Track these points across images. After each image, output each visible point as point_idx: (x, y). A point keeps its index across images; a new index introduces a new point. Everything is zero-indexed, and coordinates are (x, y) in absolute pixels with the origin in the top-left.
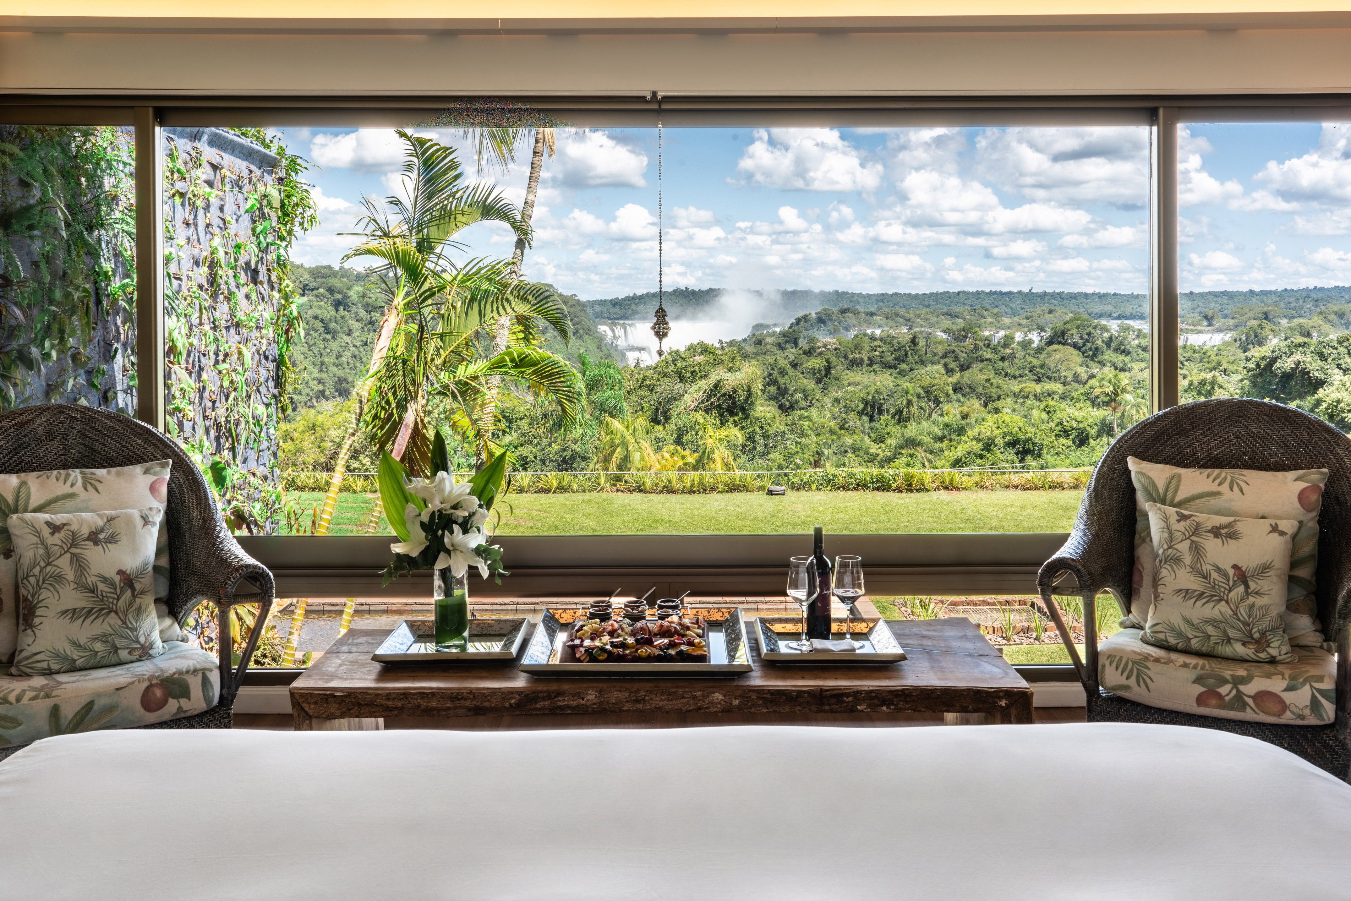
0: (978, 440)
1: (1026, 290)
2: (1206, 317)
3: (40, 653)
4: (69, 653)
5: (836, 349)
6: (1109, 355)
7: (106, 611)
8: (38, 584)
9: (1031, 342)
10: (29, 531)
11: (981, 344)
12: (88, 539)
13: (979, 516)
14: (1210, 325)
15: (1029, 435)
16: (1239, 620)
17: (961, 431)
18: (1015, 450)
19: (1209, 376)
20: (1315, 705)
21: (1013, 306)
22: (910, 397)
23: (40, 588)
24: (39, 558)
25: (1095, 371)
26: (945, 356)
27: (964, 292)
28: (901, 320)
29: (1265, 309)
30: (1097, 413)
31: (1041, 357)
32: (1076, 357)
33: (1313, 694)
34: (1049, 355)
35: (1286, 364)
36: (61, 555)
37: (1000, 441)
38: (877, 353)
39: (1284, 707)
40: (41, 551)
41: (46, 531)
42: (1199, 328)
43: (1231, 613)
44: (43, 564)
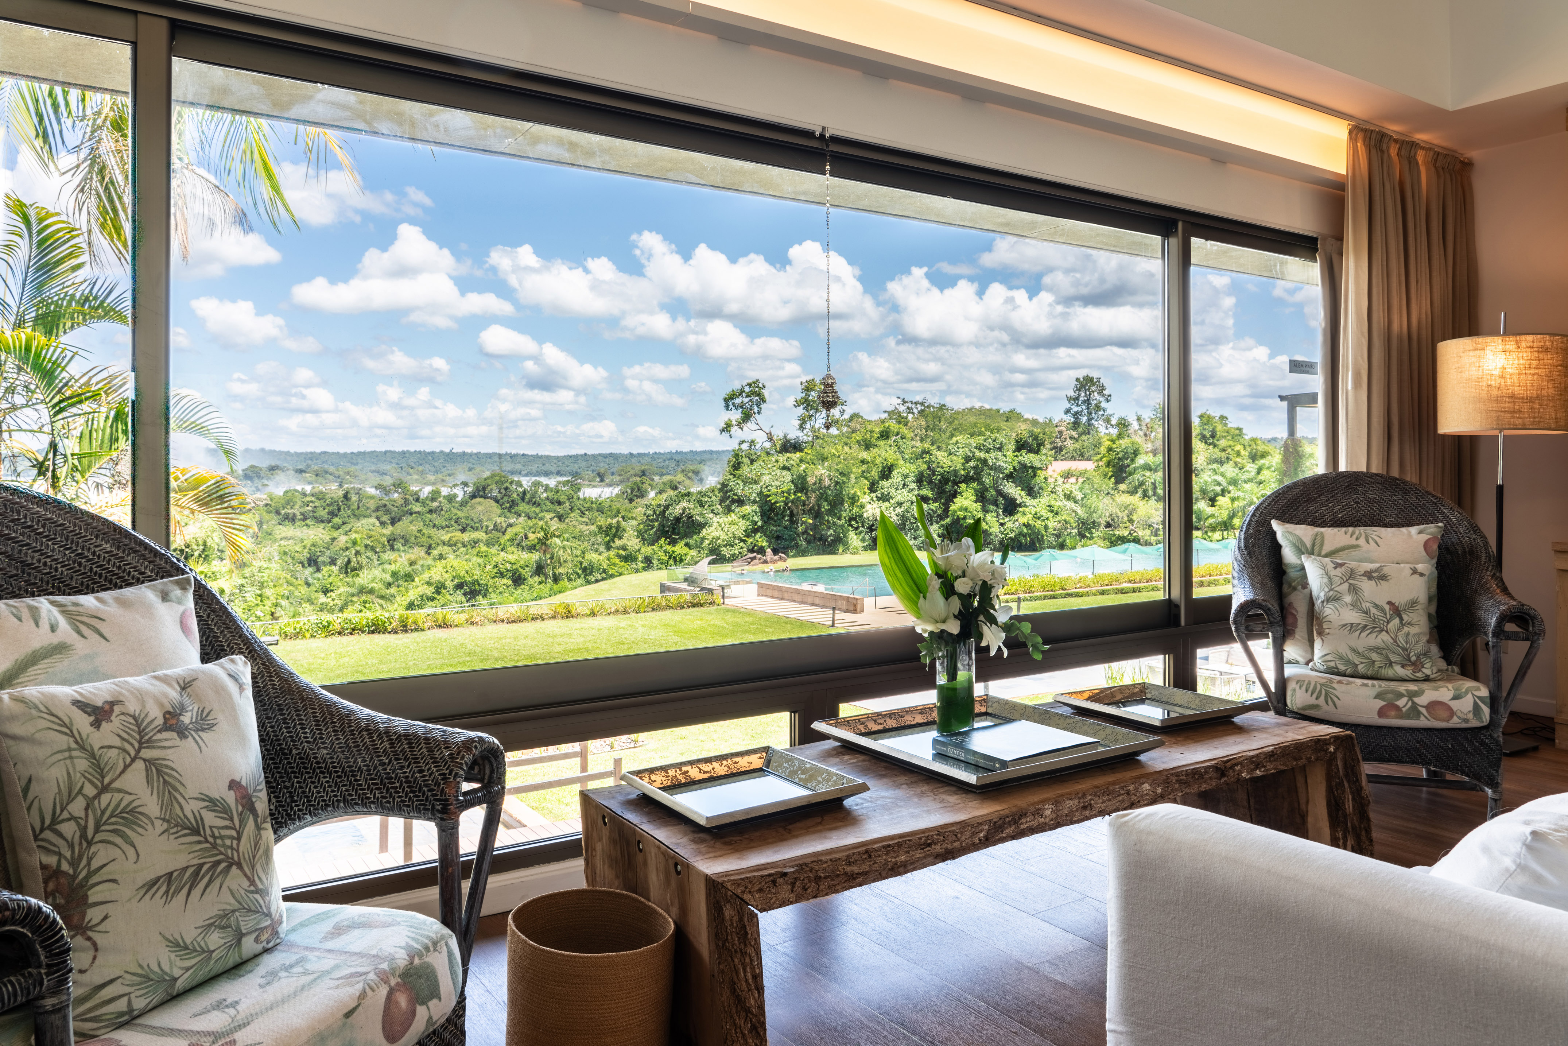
0: (429, 584)
1: (448, 451)
2: (599, 474)
3: (111, 981)
4: (166, 968)
5: (266, 505)
6: (522, 507)
7: (223, 865)
8: (83, 835)
9: (455, 496)
10: (44, 724)
11: (411, 499)
12: (166, 727)
13: (479, 649)
14: (602, 480)
15: (476, 577)
16: (1399, 646)
17: (409, 577)
18: (463, 591)
19: (614, 521)
20: (1476, 709)
21: (436, 464)
22: (358, 548)
23: (90, 843)
24: (79, 780)
25: (512, 521)
26: (377, 510)
27: (391, 452)
28: (331, 477)
29: (643, 468)
30: (526, 556)
31: (465, 509)
32: (496, 509)
33: (1475, 701)
34: (473, 508)
35: (677, 510)
36: (126, 767)
37: (450, 584)
38: (309, 508)
39: (1452, 713)
40: (82, 764)
41: (82, 722)
42: (593, 483)
43: (1392, 641)
44: (90, 791)
